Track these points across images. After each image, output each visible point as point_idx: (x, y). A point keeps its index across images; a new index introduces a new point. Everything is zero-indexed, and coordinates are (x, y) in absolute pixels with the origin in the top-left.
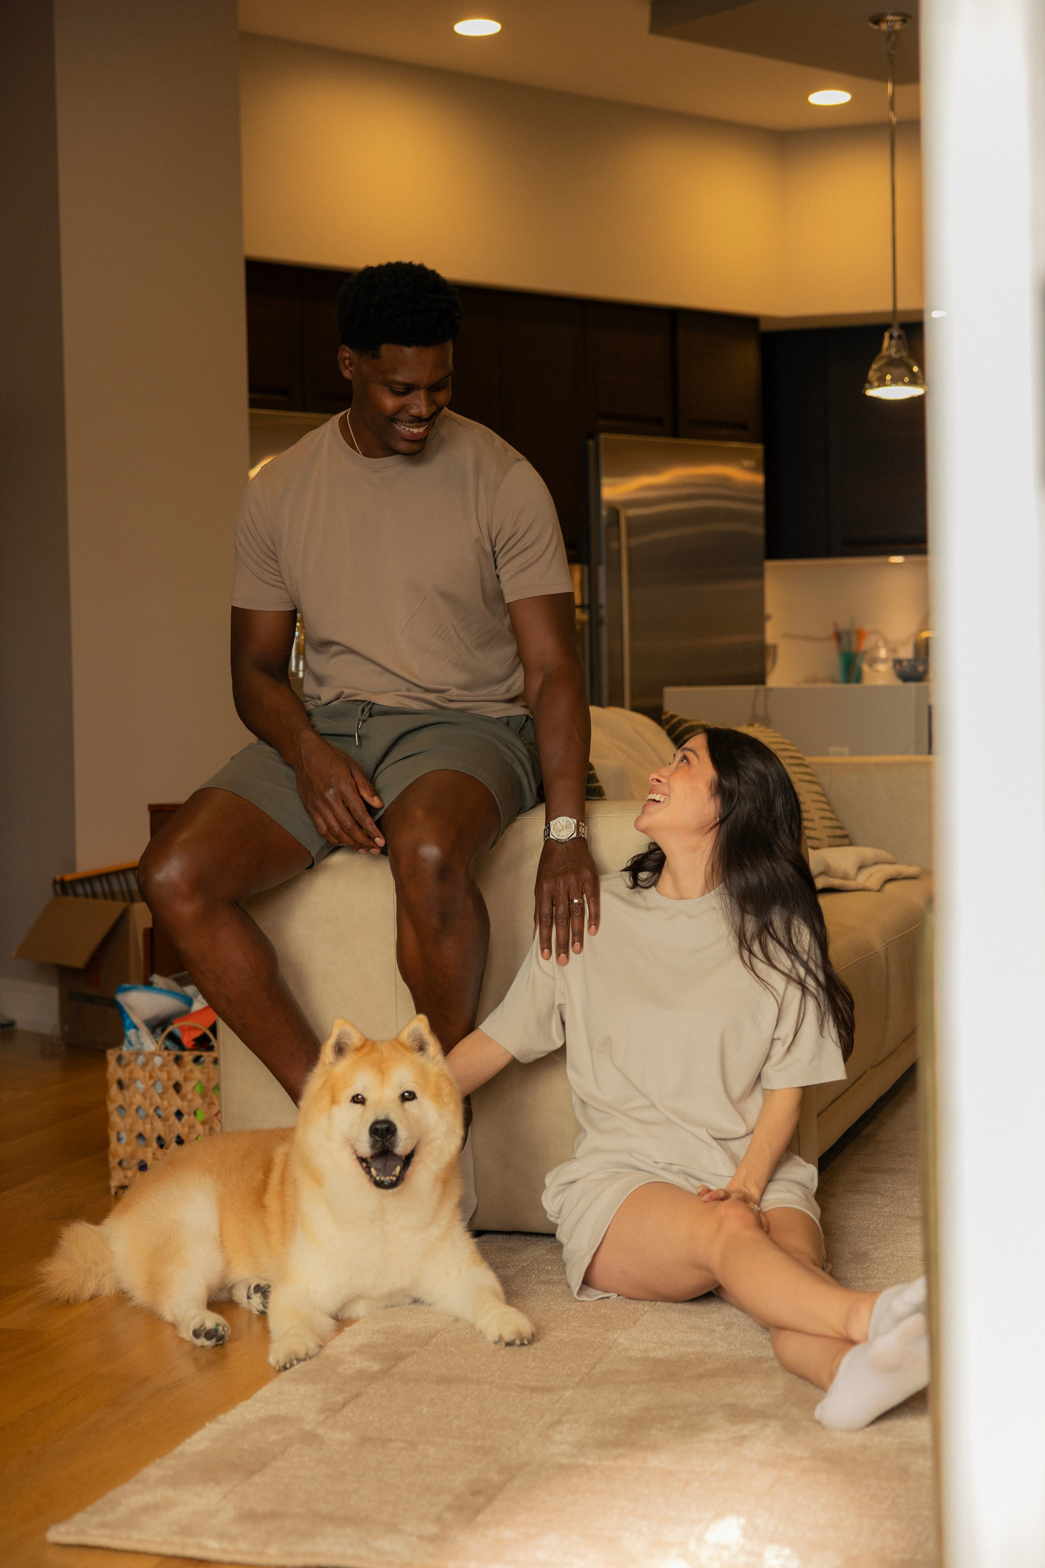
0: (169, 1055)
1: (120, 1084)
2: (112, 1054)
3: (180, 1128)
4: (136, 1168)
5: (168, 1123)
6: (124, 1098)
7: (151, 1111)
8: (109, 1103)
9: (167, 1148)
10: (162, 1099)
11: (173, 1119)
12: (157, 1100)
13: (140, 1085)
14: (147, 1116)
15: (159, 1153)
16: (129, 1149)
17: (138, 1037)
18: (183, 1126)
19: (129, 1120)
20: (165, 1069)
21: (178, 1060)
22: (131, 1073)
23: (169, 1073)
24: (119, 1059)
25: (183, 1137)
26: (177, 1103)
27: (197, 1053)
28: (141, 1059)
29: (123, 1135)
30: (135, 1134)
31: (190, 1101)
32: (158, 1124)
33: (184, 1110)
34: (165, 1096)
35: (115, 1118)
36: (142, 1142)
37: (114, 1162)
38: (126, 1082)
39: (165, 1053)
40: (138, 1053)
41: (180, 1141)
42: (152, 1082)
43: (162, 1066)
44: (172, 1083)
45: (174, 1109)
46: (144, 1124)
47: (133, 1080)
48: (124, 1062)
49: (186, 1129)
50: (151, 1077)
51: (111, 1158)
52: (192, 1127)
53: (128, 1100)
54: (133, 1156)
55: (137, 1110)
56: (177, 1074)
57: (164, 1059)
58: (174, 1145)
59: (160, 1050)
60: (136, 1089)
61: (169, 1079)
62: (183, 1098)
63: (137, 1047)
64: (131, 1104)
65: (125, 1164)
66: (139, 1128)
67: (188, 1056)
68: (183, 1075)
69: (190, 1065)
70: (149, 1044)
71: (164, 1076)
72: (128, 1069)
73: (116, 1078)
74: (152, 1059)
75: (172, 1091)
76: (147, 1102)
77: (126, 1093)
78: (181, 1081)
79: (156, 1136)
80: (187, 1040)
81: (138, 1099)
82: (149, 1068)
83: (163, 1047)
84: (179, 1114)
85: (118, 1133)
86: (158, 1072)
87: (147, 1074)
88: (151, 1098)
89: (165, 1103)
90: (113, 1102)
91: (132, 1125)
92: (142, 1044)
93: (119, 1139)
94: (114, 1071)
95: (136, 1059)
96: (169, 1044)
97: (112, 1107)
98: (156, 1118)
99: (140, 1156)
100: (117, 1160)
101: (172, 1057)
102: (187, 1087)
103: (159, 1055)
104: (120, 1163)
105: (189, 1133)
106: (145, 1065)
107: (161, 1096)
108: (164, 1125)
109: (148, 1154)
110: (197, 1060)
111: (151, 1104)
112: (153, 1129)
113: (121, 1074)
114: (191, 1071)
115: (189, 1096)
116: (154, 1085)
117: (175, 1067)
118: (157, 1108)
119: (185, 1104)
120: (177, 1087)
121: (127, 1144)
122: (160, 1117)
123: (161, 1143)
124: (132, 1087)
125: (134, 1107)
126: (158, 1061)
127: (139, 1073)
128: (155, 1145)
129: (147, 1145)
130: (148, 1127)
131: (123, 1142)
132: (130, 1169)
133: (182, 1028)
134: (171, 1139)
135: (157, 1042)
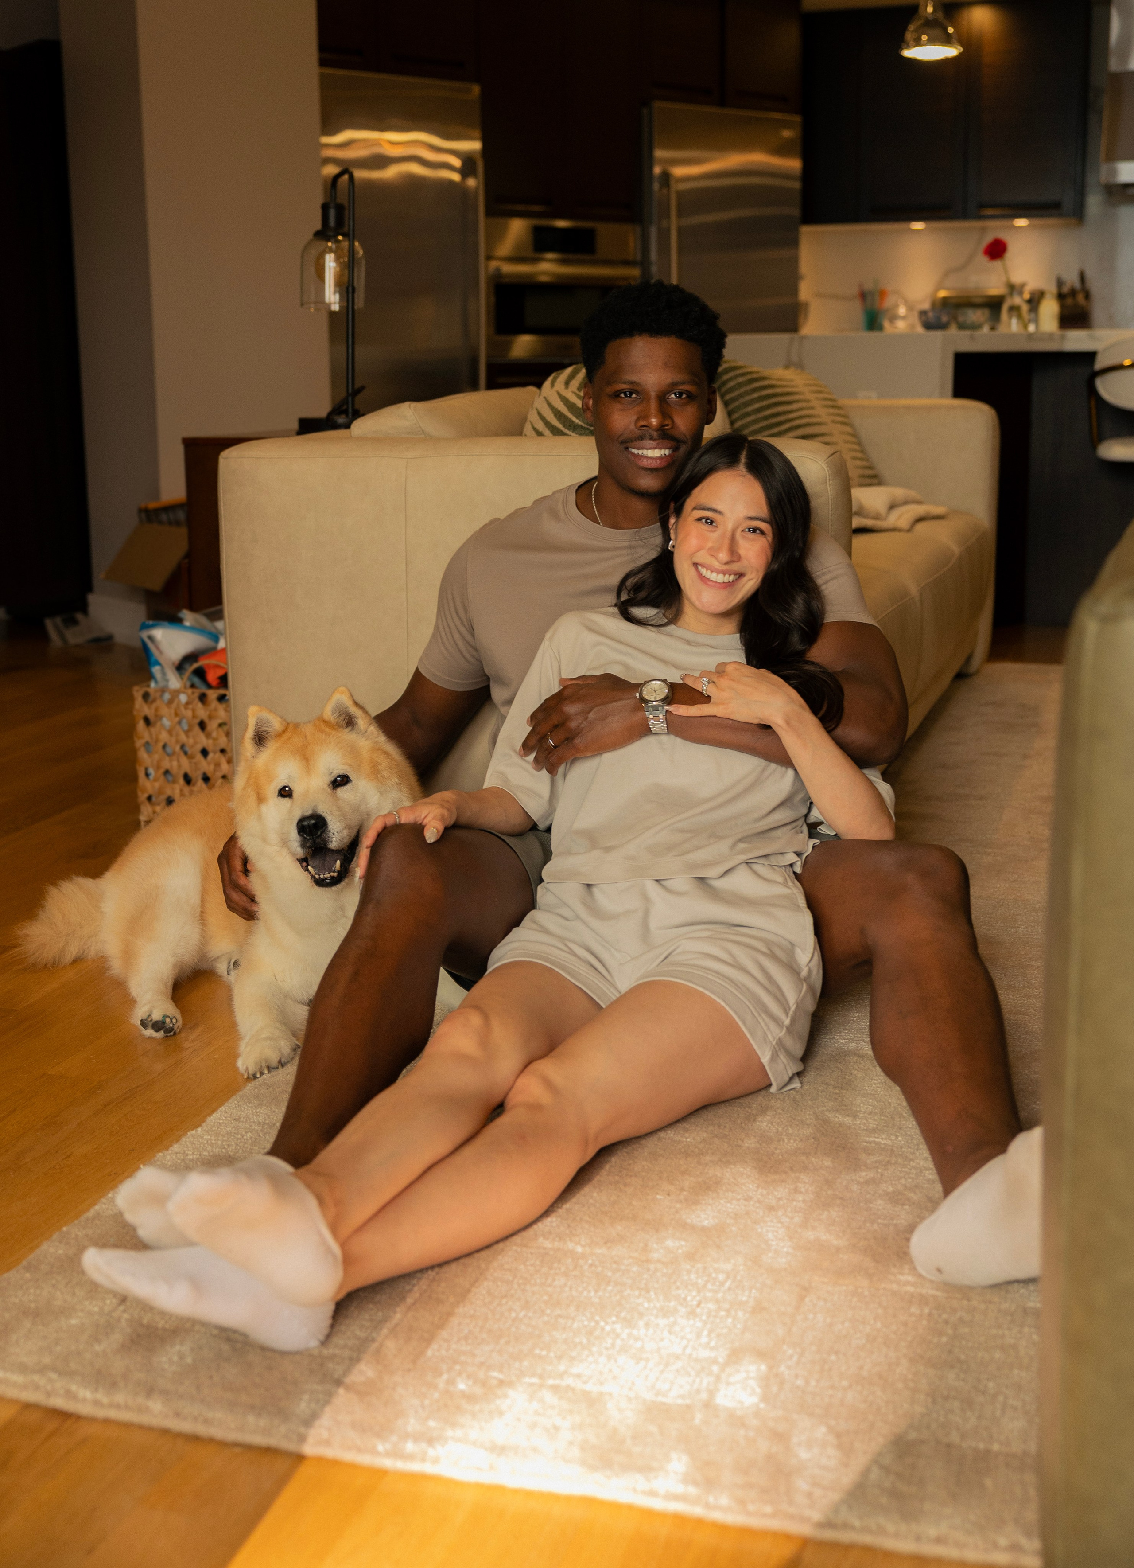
0: (193, 693)
1: (147, 721)
2: (138, 691)
3: (205, 766)
4: (164, 803)
5: (194, 761)
6: (151, 734)
7: (178, 748)
8: (136, 739)
9: (194, 785)
10: (188, 736)
11: (199, 757)
12: (183, 737)
13: (166, 722)
14: (174, 753)
15: (186, 789)
16: (157, 785)
17: (164, 674)
18: (209, 764)
19: (156, 757)
20: (190, 706)
21: (203, 698)
22: (157, 710)
23: (193, 710)
24: (146, 696)
25: (209, 775)
26: (203, 741)
27: (222, 691)
28: (167, 696)
29: (151, 771)
30: (162, 771)
31: (215, 739)
32: (184, 761)
33: (210, 748)
34: (191, 734)
35: (143, 754)
36: (170, 778)
37: (143, 797)
38: (152, 718)
39: (190, 691)
40: (163, 691)
41: (206, 779)
42: (177, 719)
43: (187, 703)
44: (197, 721)
45: (199, 747)
46: (171, 761)
47: (159, 717)
48: (151, 699)
49: (212, 767)
50: (176, 714)
51: (139, 793)
52: (218, 765)
53: (154, 736)
54: (160, 792)
55: (164, 747)
56: (202, 712)
57: (189, 697)
58: (200, 783)
59: (185, 688)
60: (163, 726)
61: (194, 716)
62: (208, 736)
63: (162, 684)
64: (157, 741)
65: (154, 799)
66: (166, 764)
67: (212, 695)
68: (208, 713)
69: (214, 704)
70: (174, 682)
71: (189, 713)
72: (154, 706)
73: (143, 714)
74: (177, 696)
75: (197, 729)
76: (173, 739)
77: (153, 730)
78: (206, 720)
79: (182, 773)
80: (212, 677)
81: (164, 736)
82: (174, 705)
83: (188, 684)
84: (205, 752)
85: (146, 769)
86: (182, 709)
87: (173, 711)
88: (177, 735)
89: (191, 741)
90: (140, 738)
91: (159, 762)
92: (167, 681)
93: (147, 775)
94: (141, 708)
95: (161, 696)
96: (196, 680)
97: (139, 743)
98: (182, 755)
99: (169, 792)
100: (146, 795)
101: (197, 695)
102: (212, 726)
103: (184, 693)
104: (149, 798)
105: (215, 771)
106: (170, 702)
107: (187, 733)
108: (190, 763)
109: (177, 789)
110: (222, 698)
111: (177, 741)
112: (179, 766)
113: (147, 710)
114: (216, 710)
115: (214, 734)
116: (179, 723)
117: (200, 705)
118: (182, 747)
119: (210, 741)
120: (202, 725)
121: (155, 780)
122: (186, 753)
123: (188, 780)
124: (158, 724)
125: (161, 744)
126: (183, 698)
127: (164, 711)
128: (181, 781)
129: (174, 782)
130: (175, 763)
131: (151, 777)
132: (159, 804)
133: (208, 666)
134: (197, 776)
135: (182, 679)
